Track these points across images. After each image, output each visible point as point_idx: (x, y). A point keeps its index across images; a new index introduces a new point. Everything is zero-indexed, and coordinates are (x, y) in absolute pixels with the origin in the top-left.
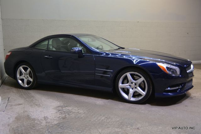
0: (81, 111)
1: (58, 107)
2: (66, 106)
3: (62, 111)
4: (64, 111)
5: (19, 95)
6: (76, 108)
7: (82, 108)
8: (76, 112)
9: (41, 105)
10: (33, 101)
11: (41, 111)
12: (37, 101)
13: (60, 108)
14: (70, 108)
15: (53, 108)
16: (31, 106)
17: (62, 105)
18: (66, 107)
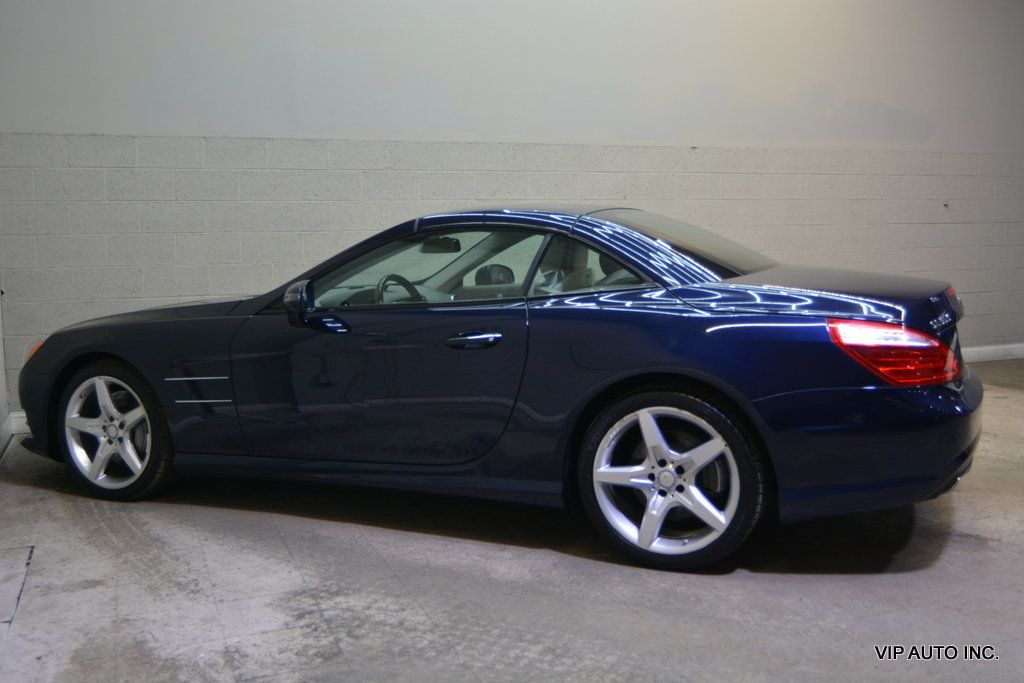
0: (415, 617)
1: (296, 594)
2: (334, 589)
3: (317, 615)
4: (327, 614)
5: (82, 534)
6: (389, 603)
7: (421, 600)
8: (392, 621)
9: (204, 585)
10: (161, 563)
11: (204, 620)
12: (183, 568)
13: (307, 603)
14: (357, 602)
15: (268, 600)
16: (153, 589)
17: (314, 582)
18: (337, 594)
